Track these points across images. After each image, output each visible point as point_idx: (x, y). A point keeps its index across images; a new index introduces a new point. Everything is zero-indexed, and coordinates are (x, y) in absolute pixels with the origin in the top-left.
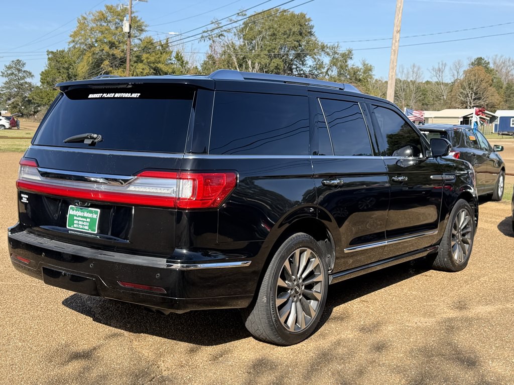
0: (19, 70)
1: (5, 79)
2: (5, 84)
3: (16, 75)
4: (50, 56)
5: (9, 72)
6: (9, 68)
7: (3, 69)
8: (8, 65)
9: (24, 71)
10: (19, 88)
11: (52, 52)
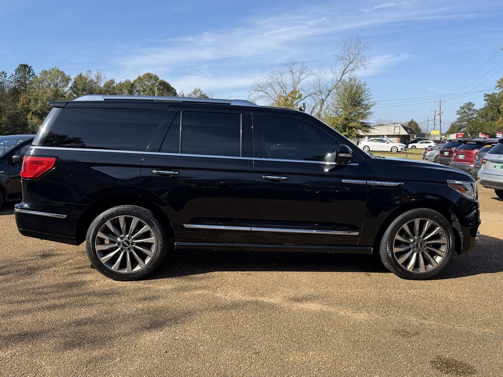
0: (470, 110)
1: (459, 116)
2: (458, 119)
3: (467, 113)
4: (486, 98)
5: (462, 111)
6: (462, 108)
7: (458, 109)
8: (462, 106)
9: (474, 110)
10: (468, 122)
11: (488, 95)
